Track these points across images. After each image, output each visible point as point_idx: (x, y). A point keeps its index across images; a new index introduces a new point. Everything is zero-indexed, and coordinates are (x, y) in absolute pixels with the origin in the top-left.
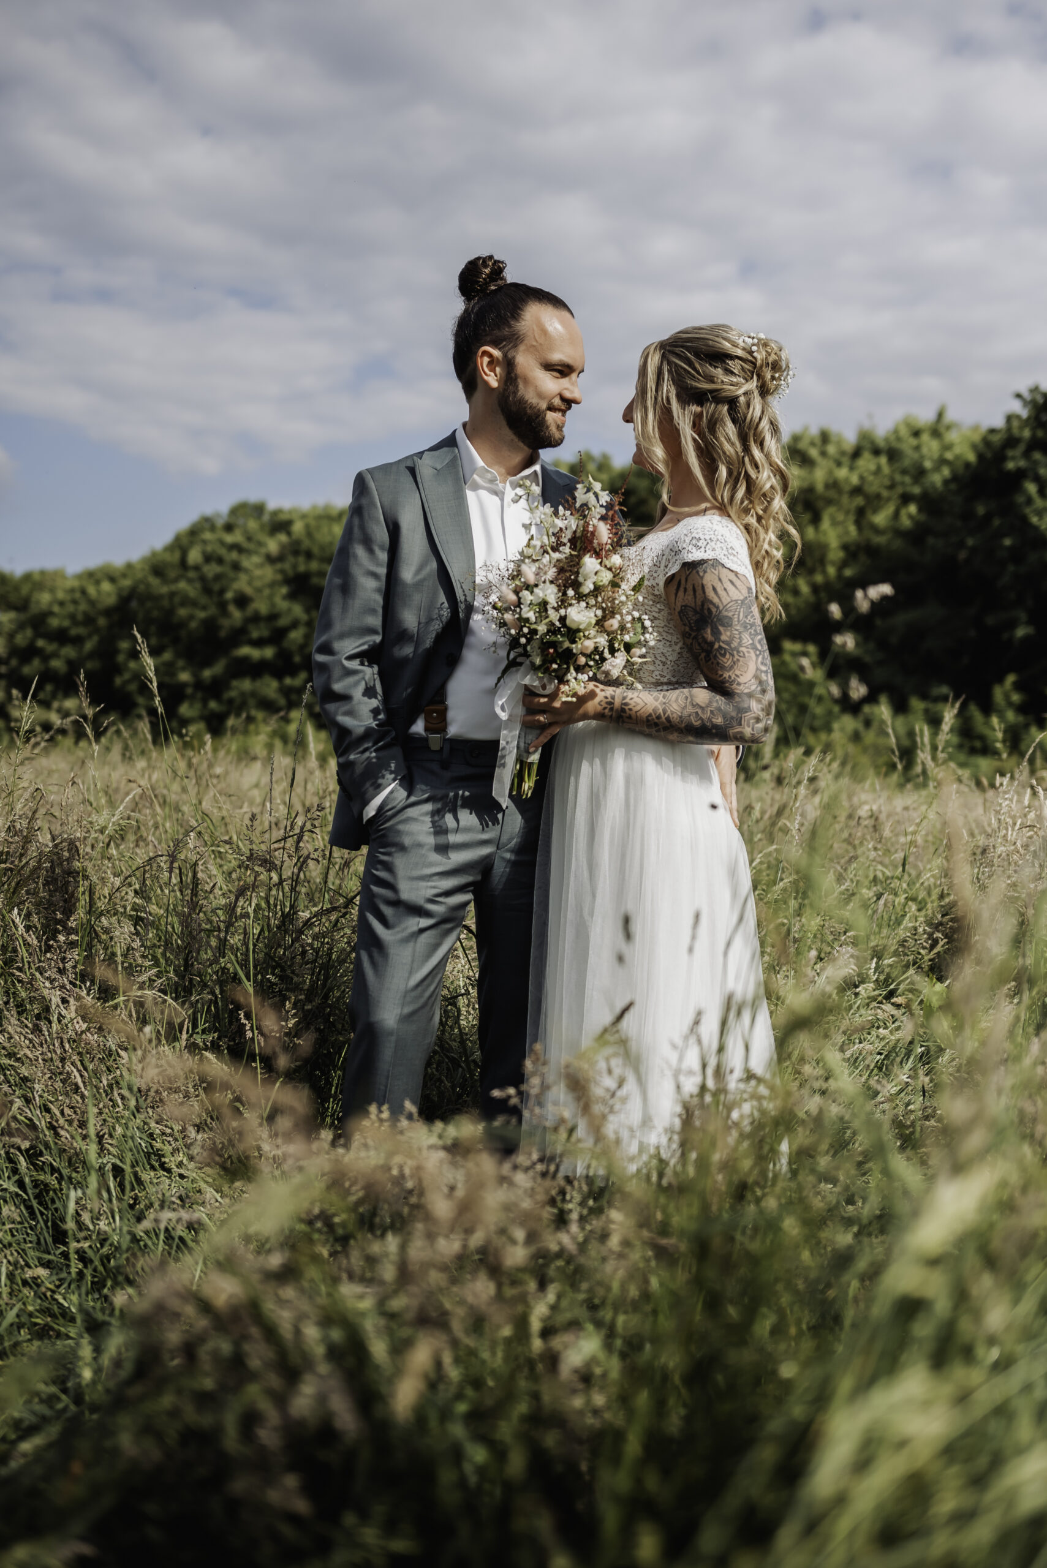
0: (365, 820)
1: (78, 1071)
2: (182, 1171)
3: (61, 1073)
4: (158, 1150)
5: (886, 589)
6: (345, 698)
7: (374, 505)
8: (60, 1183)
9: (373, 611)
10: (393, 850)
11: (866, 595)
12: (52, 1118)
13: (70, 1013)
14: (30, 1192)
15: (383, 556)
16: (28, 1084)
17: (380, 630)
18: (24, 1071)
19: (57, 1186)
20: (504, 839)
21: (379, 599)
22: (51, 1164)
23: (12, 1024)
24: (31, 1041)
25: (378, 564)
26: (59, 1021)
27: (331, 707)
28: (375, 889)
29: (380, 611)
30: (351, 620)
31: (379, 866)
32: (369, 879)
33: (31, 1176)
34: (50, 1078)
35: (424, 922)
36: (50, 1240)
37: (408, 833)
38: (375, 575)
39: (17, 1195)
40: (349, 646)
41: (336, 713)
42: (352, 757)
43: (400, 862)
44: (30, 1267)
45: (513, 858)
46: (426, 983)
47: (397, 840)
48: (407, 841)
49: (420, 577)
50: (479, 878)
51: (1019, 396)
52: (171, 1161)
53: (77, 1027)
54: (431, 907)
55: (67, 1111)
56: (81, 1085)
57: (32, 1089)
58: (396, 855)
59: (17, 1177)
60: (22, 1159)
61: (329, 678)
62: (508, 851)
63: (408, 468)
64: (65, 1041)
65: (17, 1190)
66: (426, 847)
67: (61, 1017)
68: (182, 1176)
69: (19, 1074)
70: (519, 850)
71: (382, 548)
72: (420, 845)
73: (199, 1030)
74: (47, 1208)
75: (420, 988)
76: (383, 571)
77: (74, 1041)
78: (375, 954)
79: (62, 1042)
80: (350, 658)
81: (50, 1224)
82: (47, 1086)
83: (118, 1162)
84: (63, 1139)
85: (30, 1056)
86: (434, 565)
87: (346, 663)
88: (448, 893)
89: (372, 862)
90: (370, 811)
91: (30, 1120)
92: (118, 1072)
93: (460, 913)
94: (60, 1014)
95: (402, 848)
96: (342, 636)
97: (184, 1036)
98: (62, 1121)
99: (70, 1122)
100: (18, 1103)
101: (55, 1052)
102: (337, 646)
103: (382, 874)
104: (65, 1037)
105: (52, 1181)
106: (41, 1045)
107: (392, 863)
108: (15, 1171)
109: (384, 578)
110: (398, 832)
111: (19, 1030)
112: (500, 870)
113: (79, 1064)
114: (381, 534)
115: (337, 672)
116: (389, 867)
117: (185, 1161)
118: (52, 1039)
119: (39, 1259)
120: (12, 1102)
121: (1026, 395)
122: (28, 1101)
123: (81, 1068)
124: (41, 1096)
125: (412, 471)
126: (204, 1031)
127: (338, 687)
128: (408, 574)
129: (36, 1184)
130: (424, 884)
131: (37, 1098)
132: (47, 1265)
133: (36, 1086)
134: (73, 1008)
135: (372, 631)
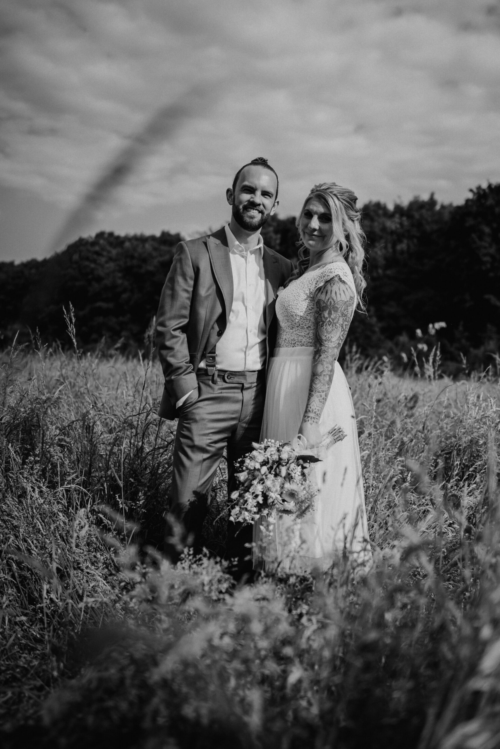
0: (177, 408)
1: (40, 522)
2: (88, 571)
3: (32, 524)
4: (77, 560)
5: (443, 324)
6: (171, 349)
7: (188, 258)
8: (32, 576)
9: (185, 308)
10: (191, 421)
11: (433, 327)
12: (28, 545)
13: (36, 495)
14: (18, 580)
15: (192, 283)
16: (17, 529)
17: (188, 317)
18: (15, 523)
19: (30, 577)
20: (242, 417)
21: (188, 303)
22: (28, 567)
23: (9, 500)
24: (18, 508)
25: (189, 286)
26: (31, 499)
27: (164, 352)
28: (182, 440)
29: (189, 308)
30: (174, 312)
31: (184, 429)
32: (180, 434)
33: (18, 573)
34: (27, 526)
35: (206, 456)
36: (27, 603)
37: (198, 414)
38: (187, 291)
39: (12, 581)
40: (173, 324)
41: (167, 356)
42: (173, 377)
43: (194, 427)
44: (18, 616)
45: (247, 426)
46: (205, 484)
47: (193, 417)
48: (197, 417)
49: (208, 293)
50: (230, 435)
51: (471, 190)
52: (83, 566)
53: (39, 501)
54: (209, 448)
55: (35, 542)
56: (42, 529)
57: (19, 532)
58: (192, 424)
59: (11, 573)
60: (14, 564)
61: (164, 338)
62: (244, 423)
63: (204, 242)
64: (34, 508)
65: (12, 579)
66: (207, 420)
67: (32, 497)
68: (88, 573)
69: (13, 524)
70: (250, 422)
71: (191, 278)
72: (203, 419)
73: (96, 503)
74: (25, 588)
75: (203, 487)
76: (191, 289)
77: (38, 508)
78: (182, 471)
79: (32, 509)
80: (175, 330)
81: (27, 595)
82: (25, 530)
83: (59, 566)
84: (33, 555)
85: (18, 515)
86: (214, 287)
87: (173, 332)
88: (216, 442)
89: (181, 427)
90: (180, 403)
91: (18, 546)
92: (58, 523)
93: (221, 452)
94: (31, 495)
95: (195, 421)
96: (170, 319)
97: (89, 506)
98: (33, 547)
99: (36, 547)
100: (12, 538)
101: (29, 513)
102: (168, 323)
103: (186, 433)
104: (34, 506)
105: (28, 575)
106: (23, 510)
107: (191, 428)
108: (10, 570)
109: (191, 293)
110: (193, 413)
111: (13, 503)
112: (240, 432)
113: (40, 519)
114: (190, 272)
115: (168, 336)
116: (189, 430)
117: (90, 566)
118: (28, 507)
119: (22, 612)
120: (9, 538)
121: (475, 190)
122: (17, 537)
123: (41, 521)
124: (23, 535)
125: (205, 244)
126: (98, 504)
127: (168, 343)
128: (203, 292)
129: (20, 576)
130: (205, 438)
131: (21, 536)
132: (26, 615)
133: (21, 530)
134: (37, 492)
135: (184, 317)
